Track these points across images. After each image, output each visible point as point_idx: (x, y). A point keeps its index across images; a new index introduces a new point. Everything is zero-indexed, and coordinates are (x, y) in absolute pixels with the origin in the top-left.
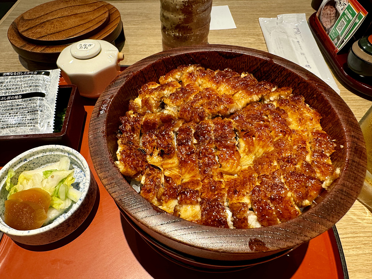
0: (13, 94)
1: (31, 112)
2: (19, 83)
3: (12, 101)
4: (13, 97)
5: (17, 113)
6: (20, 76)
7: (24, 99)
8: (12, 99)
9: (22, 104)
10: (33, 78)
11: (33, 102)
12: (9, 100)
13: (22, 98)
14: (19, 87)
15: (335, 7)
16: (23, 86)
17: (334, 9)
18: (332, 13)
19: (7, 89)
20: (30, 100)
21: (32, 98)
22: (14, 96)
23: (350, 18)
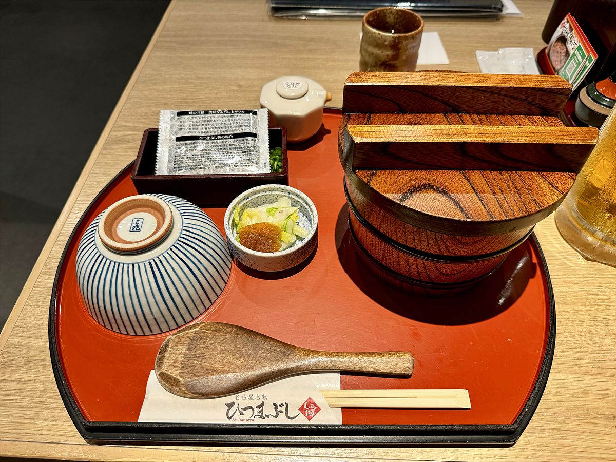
0: (223, 133)
1: (245, 152)
2: (227, 122)
3: (223, 140)
4: (223, 137)
5: (231, 153)
6: (227, 115)
7: (235, 139)
8: (223, 139)
9: (234, 143)
10: (241, 118)
11: (246, 142)
12: (219, 139)
13: (233, 138)
14: (228, 127)
15: (565, 46)
16: (232, 125)
17: (565, 47)
18: (562, 51)
19: (216, 128)
20: (243, 140)
21: (245, 138)
22: (224, 135)
23: (579, 60)
